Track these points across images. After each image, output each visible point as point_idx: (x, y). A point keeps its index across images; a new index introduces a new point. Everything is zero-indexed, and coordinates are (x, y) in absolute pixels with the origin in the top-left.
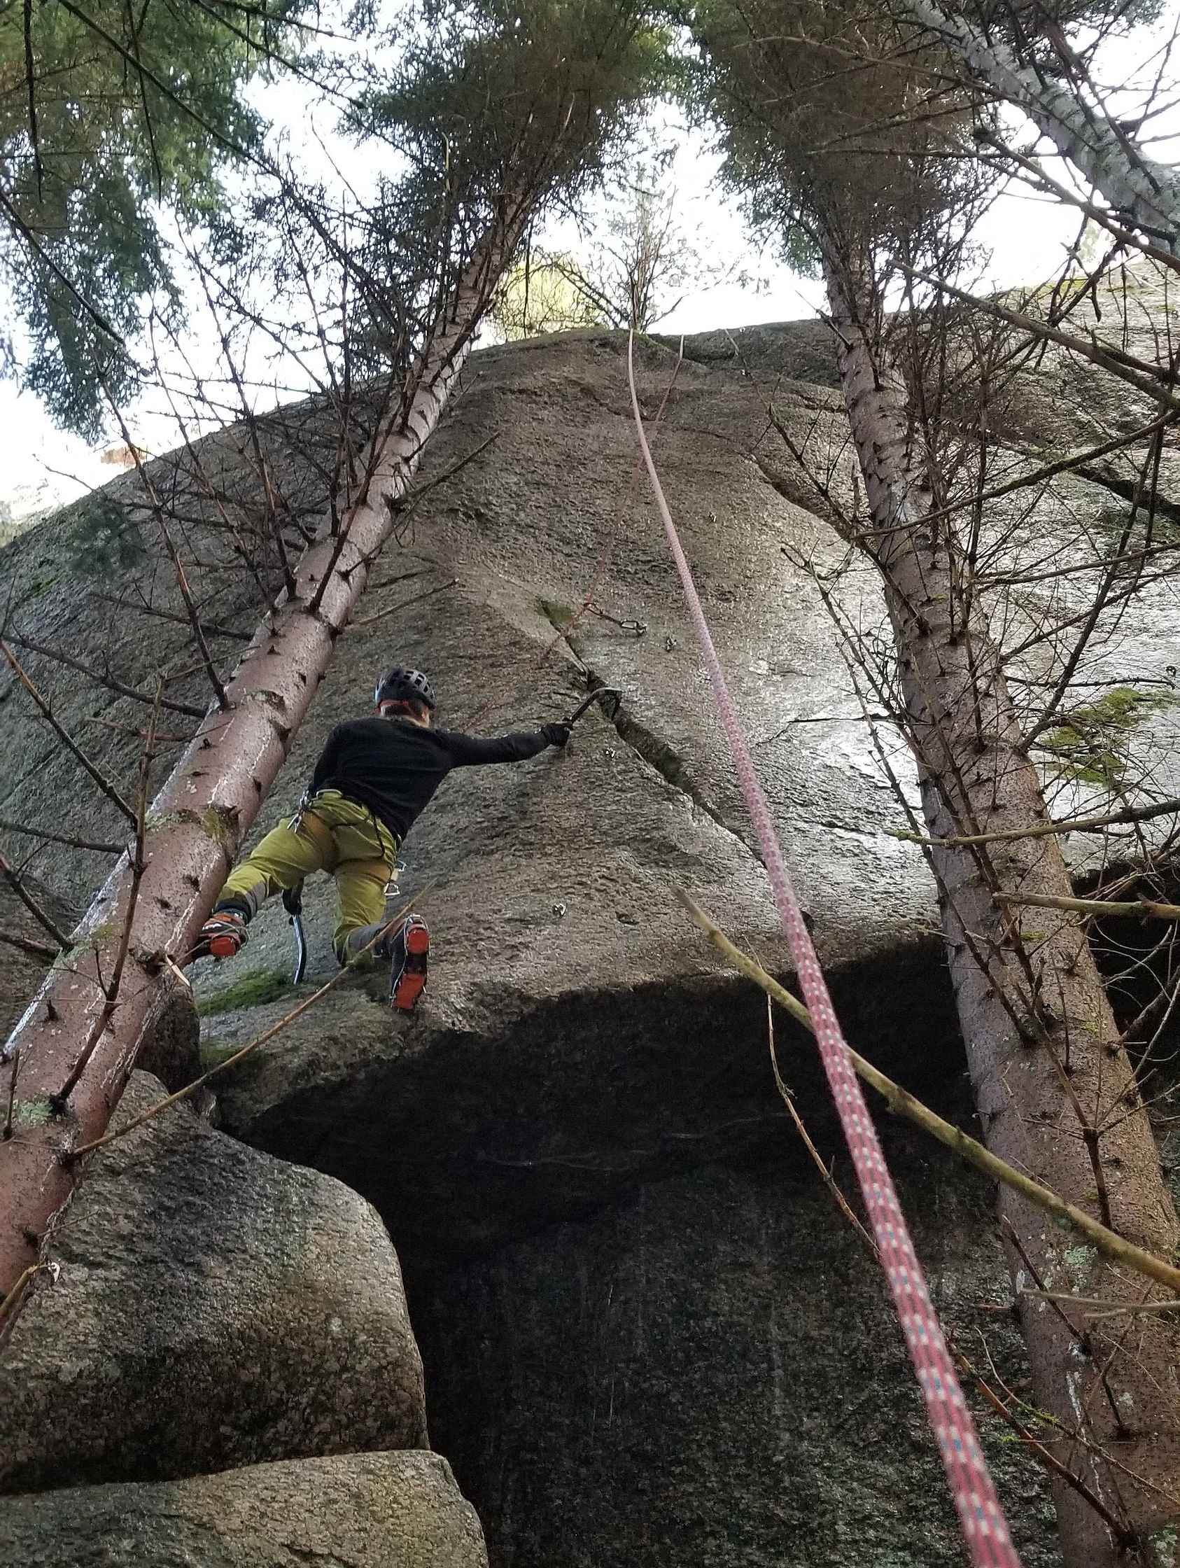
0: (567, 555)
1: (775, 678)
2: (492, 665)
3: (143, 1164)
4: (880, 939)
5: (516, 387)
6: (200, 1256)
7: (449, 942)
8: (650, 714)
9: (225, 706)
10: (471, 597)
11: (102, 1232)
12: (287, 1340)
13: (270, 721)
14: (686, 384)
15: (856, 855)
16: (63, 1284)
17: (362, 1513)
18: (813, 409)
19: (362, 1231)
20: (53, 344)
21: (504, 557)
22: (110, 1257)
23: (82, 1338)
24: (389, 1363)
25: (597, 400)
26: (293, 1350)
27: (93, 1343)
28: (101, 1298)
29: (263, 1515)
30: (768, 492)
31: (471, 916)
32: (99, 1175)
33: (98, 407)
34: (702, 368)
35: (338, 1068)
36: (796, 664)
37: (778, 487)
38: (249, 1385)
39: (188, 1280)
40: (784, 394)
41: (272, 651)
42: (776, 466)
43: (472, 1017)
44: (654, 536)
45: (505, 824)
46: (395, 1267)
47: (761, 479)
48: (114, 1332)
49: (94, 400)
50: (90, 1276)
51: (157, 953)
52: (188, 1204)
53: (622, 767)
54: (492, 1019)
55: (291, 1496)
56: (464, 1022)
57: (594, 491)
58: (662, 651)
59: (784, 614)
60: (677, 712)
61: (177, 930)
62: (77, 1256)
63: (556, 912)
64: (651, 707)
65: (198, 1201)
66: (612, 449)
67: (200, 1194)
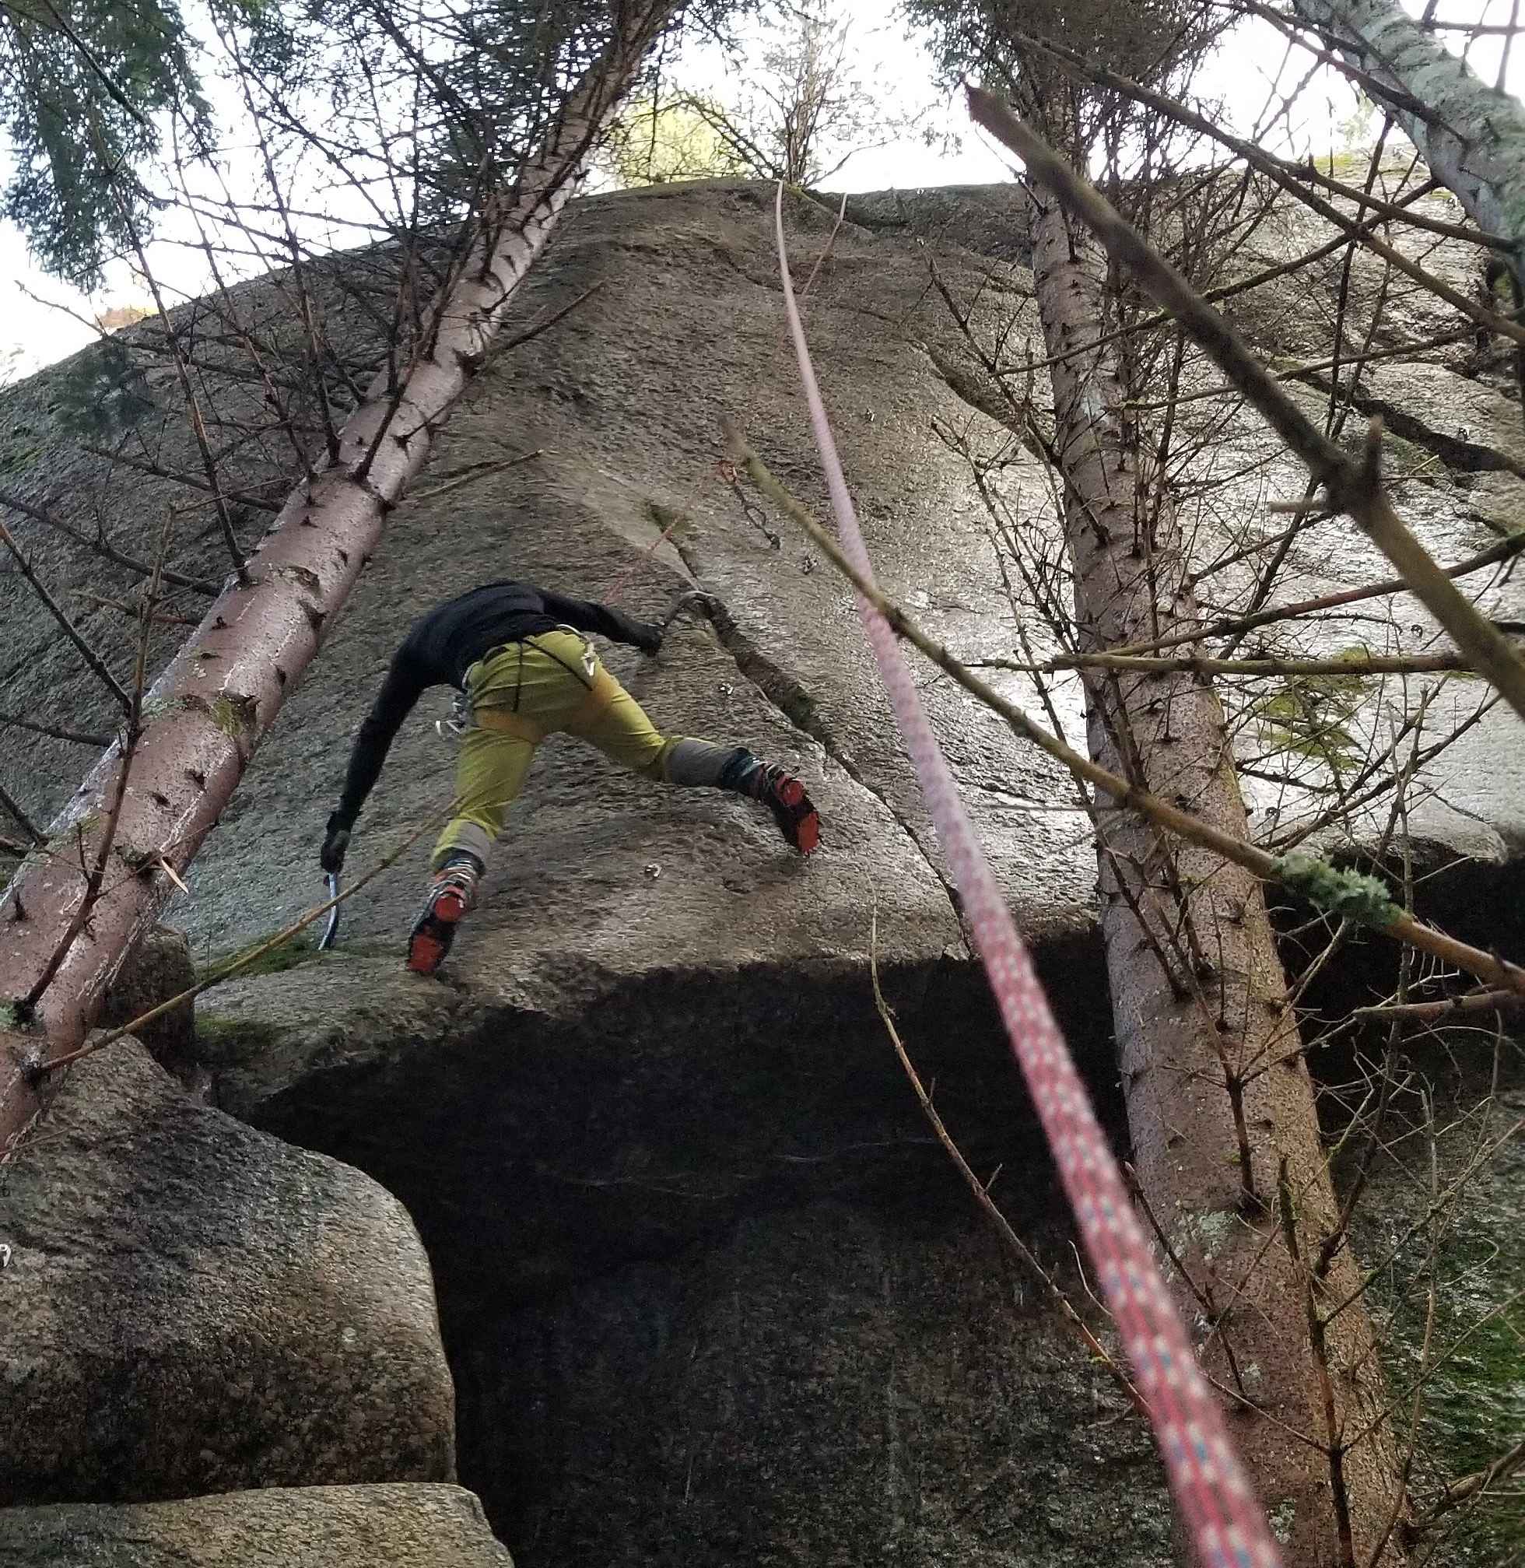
0: (687, 451)
1: (935, 613)
2: (585, 579)
3: (118, 1140)
4: (1043, 925)
5: (631, 243)
6: (184, 1247)
7: (512, 905)
8: (778, 646)
9: (245, 581)
10: (563, 495)
11: (64, 1214)
12: (288, 1351)
13: (300, 602)
14: (846, 252)
15: (1021, 825)
16: (14, 1269)
17: (371, 1549)
18: (1001, 291)
19: (388, 1230)
20: (42, 162)
21: (605, 449)
22: (73, 1242)
23: (35, 1333)
24: (413, 1384)
25: (733, 265)
26: (294, 1363)
27: (48, 1339)
28: (61, 1287)
29: (249, 1544)
30: (940, 389)
31: (541, 875)
32: (64, 1149)
33: (97, 244)
34: (866, 234)
35: (368, 1047)
36: (963, 598)
37: (953, 384)
38: (237, 1403)
39: (168, 1273)
40: (967, 272)
41: (306, 522)
42: (953, 358)
43: (537, 993)
44: (796, 435)
45: (592, 770)
46: (424, 1272)
47: (933, 372)
48: (74, 1328)
49: (91, 237)
50: (48, 1262)
51: (150, 854)
52: (171, 1186)
53: (739, 707)
54: (563, 998)
55: (285, 1526)
56: (527, 999)
57: (724, 376)
58: (799, 574)
59: (950, 536)
60: (811, 645)
61: (175, 831)
62: (33, 1239)
63: (649, 873)
64: (781, 638)
65: (186, 1185)
66: (749, 326)
67: (188, 1177)
